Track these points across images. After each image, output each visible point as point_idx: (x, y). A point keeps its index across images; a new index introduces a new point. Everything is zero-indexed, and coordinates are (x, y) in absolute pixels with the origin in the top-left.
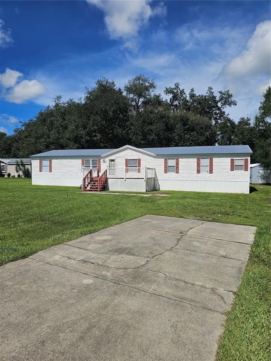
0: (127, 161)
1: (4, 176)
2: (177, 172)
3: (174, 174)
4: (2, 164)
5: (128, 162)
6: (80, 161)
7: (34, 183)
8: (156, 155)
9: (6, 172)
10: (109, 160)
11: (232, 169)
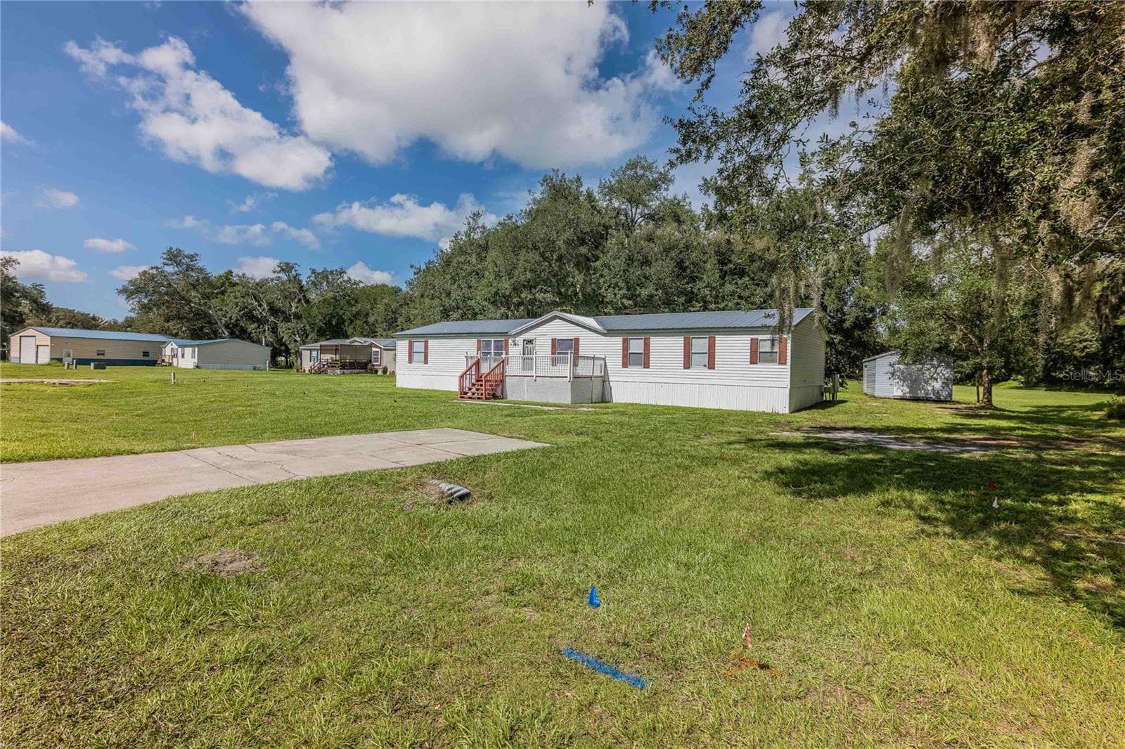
0: (555, 342)
1: (376, 372)
2: (647, 366)
3: (640, 369)
4: (374, 349)
5: (556, 345)
6: (475, 341)
7: (399, 385)
8: (608, 330)
9: (380, 365)
10: (524, 341)
11: (753, 361)
